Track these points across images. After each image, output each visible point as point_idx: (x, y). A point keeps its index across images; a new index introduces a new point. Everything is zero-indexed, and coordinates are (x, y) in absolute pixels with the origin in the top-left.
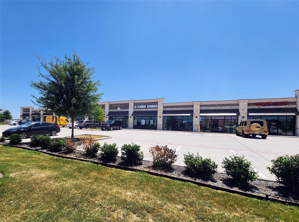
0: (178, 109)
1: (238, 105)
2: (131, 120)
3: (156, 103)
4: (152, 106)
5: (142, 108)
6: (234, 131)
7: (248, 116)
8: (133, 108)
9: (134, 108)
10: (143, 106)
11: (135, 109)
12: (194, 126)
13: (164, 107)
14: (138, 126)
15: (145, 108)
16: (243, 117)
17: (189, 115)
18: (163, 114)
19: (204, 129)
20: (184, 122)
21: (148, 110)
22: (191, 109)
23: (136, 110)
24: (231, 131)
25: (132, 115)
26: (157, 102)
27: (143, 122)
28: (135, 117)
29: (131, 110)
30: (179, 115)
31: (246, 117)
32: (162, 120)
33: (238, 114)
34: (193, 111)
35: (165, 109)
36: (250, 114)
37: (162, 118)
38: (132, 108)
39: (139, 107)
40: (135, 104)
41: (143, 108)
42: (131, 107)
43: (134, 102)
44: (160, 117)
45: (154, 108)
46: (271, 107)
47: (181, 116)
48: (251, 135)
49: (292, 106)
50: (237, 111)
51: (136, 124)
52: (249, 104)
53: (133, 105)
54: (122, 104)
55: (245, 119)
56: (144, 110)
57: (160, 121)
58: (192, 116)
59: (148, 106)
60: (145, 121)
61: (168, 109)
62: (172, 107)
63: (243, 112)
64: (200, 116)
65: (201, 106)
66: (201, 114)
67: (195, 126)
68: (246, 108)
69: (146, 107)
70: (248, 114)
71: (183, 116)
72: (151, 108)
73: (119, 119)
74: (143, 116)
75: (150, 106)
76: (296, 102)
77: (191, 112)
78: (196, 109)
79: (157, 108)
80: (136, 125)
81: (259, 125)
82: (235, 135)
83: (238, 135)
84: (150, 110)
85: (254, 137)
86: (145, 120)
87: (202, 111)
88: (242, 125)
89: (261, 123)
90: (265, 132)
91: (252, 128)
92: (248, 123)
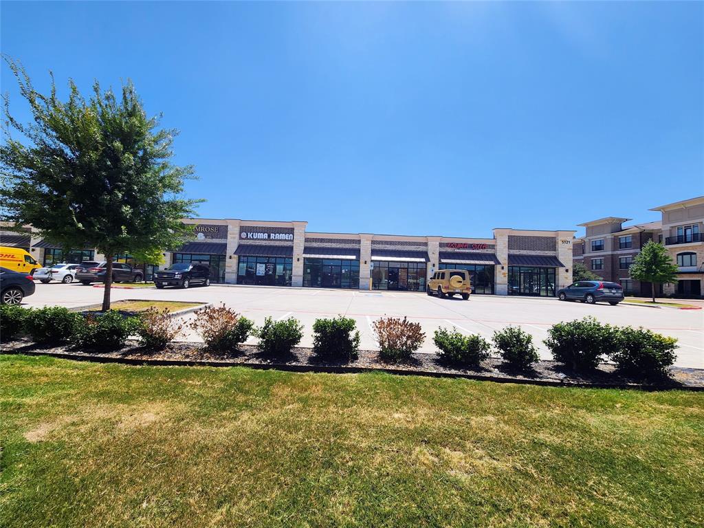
0: (334, 245)
1: (426, 244)
2: (231, 265)
3: (290, 231)
4: (283, 236)
5: (259, 239)
6: (421, 288)
7: (440, 263)
8: (237, 236)
9: (241, 238)
10: (261, 235)
11: (243, 239)
12: (362, 278)
13: (307, 240)
14: (247, 278)
15: (265, 240)
16: (434, 265)
17: (354, 257)
18: (304, 253)
19: (377, 285)
20: (343, 271)
21: (272, 243)
22: (355, 246)
23: (244, 242)
24: (415, 288)
25: (235, 253)
26: (293, 229)
27: (261, 269)
28: (242, 258)
29: (232, 242)
30: (335, 257)
31: (437, 265)
32: (302, 265)
33: (428, 260)
34: (359, 250)
35: (309, 245)
36: (443, 261)
37: (302, 261)
38: (234, 238)
39: (252, 235)
40: (243, 229)
41: (260, 239)
42: (234, 236)
43: (240, 223)
44: (298, 260)
45: (285, 240)
46: (467, 251)
47: (338, 259)
48: (447, 295)
49: (490, 251)
50: (424, 254)
51: (243, 273)
52: (441, 245)
53: (237, 230)
54: (211, 226)
55: (436, 270)
56: (263, 243)
57: (298, 269)
58: (358, 260)
59: (272, 236)
60: (266, 268)
61: (315, 245)
62: (322, 240)
63: (434, 257)
64: (372, 261)
65: (373, 242)
66: (374, 258)
67: (364, 278)
68: (438, 250)
69: (269, 236)
70: (440, 261)
71: (342, 260)
72: (280, 239)
73: (200, 261)
74: (260, 257)
75: (278, 236)
76: (494, 246)
77: (357, 252)
78: (365, 248)
79: (293, 241)
80: (244, 274)
81: (459, 278)
82: (425, 295)
83: (431, 294)
84: (277, 243)
85: (450, 296)
86: (264, 266)
87: (374, 252)
88: (438, 278)
89: (462, 275)
90: (467, 289)
91: (452, 283)
92: (447, 276)
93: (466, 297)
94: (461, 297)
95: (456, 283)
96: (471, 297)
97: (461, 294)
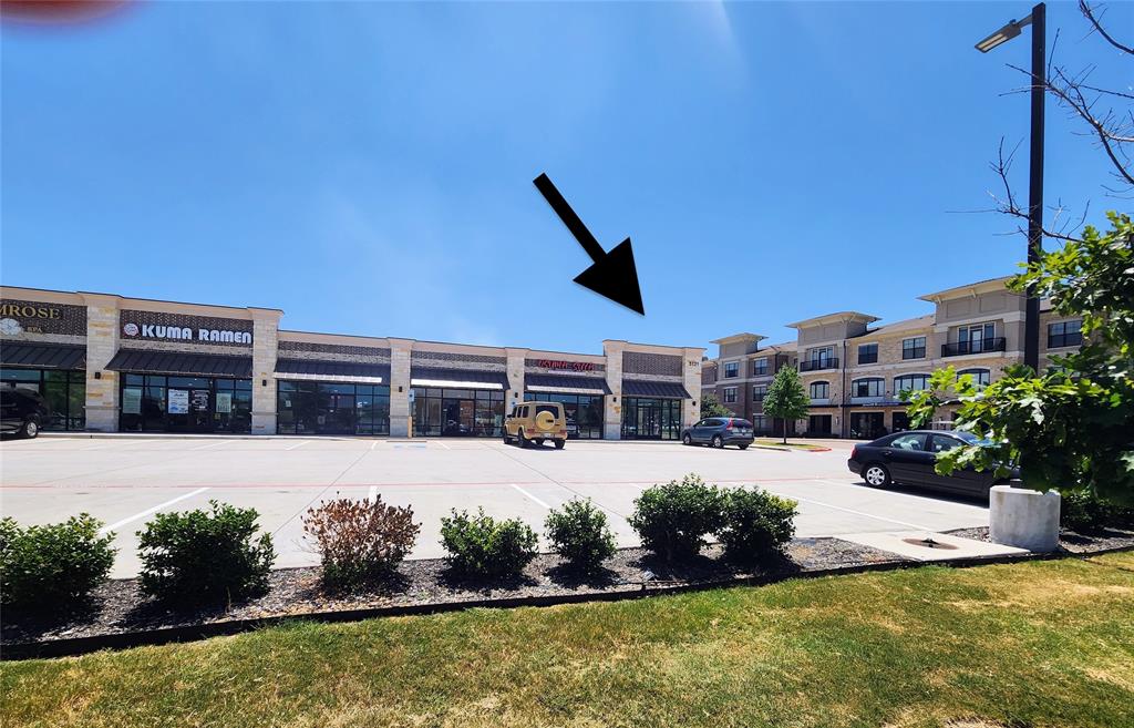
0: (340, 357)
1: (504, 361)
2: (101, 392)
3: (247, 326)
4: (227, 336)
5: (170, 340)
6: (497, 431)
7: (527, 392)
8: (114, 331)
9: (123, 335)
10: (174, 332)
11: (129, 337)
12: (394, 417)
13: (282, 346)
14: (146, 419)
15: (186, 341)
16: (516, 395)
17: (378, 380)
18: (278, 369)
19: (422, 430)
20: (359, 405)
21: (203, 349)
22: (383, 360)
23: (130, 344)
24: (487, 432)
25: (108, 367)
26: (251, 323)
27: (178, 401)
28: (130, 379)
29: (101, 344)
30: (342, 378)
31: (521, 395)
32: (274, 394)
33: (507, 386)
34: (388, 368)
35: (285, 354)
36: (531, 388)
37: (272, 386)
38: (105, 334)
39: (154, 331)
40: (126, 317)
41: (175, 339)
42: (108, 330)
43: (118, 303)
44: (265, 383)
45: (234, 344)
46: (566, 373)
47: (349, 383)
48: (534, 441)
49: (597, 374)
50: (501, 377)
51: (135, 408)
52: (528, 362)
53: (113, 318)
54: (37, 305)
55: (520, 402)
56: (182, 348)
57: (264, 400)
58: (386, 385)
59: (203, 334)
60: (191, 398)
61: (300, 355)
62: (315, 347)
63: (517, 383)
64: (412, 387)
65: (414, 354)
66: (415, 382)
67: (397, 417)
68: (522, 370)
69: (195, 334)
70: (526, 388)
71: (356, 384)
72: (221, 342)
73: (13, 383)
74: (173, 376)
75: (215, 335)
76: (603, 366)
77: (385, 371)
78: (400, 365)
79: (251, 345)
80: (138, 412)
81: (550, 415)
82: (501, 443)
83: (509, 442)
84: (216, 350)
85: (538, 445)
86: (186, 394)
87: (417, 372)
88: (519, 416)
89: (554, 411)
90: (562, 432)
91: (539, 423)
92: (532, 411)
93: (559, 445)
94: (553, 445)
95: (544, 423)
96: (568, 445)
97: (553, 440)
